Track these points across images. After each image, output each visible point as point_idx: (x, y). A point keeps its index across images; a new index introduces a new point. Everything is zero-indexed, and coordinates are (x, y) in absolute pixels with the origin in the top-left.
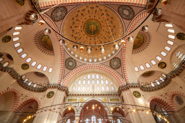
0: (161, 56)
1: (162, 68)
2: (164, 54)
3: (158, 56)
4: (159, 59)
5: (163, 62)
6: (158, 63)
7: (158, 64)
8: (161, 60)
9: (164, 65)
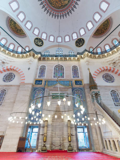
0: (48, 37)
1: (36, 44)
2: (52, 39)
3: (46, 34)
4: (44, 37)
5: (42, 42)
6: (39, 37)
7: (37, 37)
8: (43, 39)
9: (40, 44)
